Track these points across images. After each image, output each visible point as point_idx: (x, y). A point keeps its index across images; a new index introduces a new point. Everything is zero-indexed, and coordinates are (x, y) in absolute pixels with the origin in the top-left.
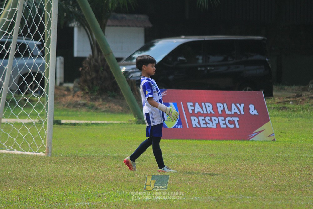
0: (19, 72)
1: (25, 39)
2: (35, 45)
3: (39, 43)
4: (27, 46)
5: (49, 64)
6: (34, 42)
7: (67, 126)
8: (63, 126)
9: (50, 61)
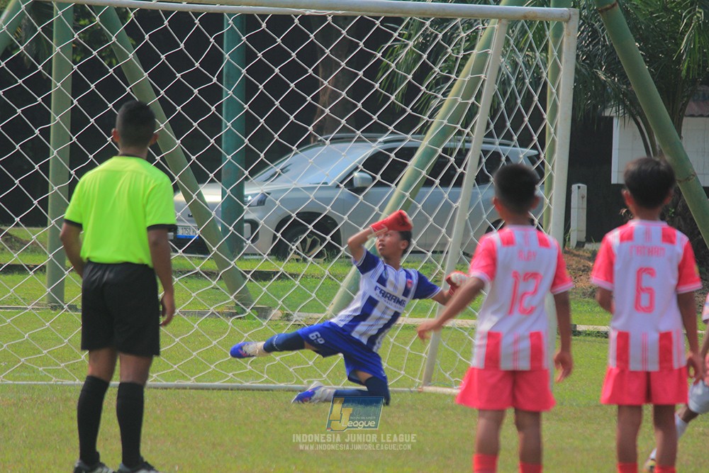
0: (485, 216)
1: (500, 144)
2: (521, 156)
3: (529, 151)
4: (503, 159)
5: (550, 200)
6: (519, 149)
7: (589, 338)
8: (581, 337)
9: (553, 191)
